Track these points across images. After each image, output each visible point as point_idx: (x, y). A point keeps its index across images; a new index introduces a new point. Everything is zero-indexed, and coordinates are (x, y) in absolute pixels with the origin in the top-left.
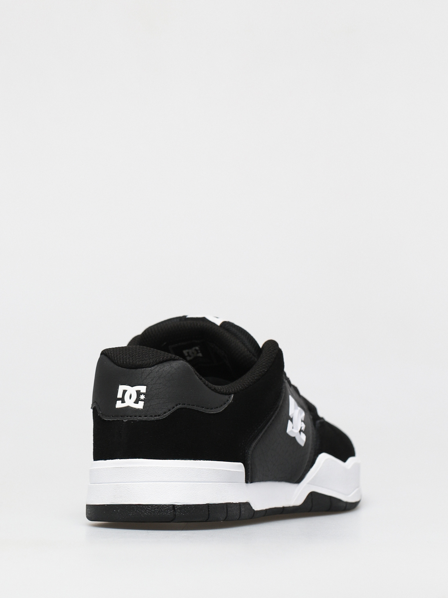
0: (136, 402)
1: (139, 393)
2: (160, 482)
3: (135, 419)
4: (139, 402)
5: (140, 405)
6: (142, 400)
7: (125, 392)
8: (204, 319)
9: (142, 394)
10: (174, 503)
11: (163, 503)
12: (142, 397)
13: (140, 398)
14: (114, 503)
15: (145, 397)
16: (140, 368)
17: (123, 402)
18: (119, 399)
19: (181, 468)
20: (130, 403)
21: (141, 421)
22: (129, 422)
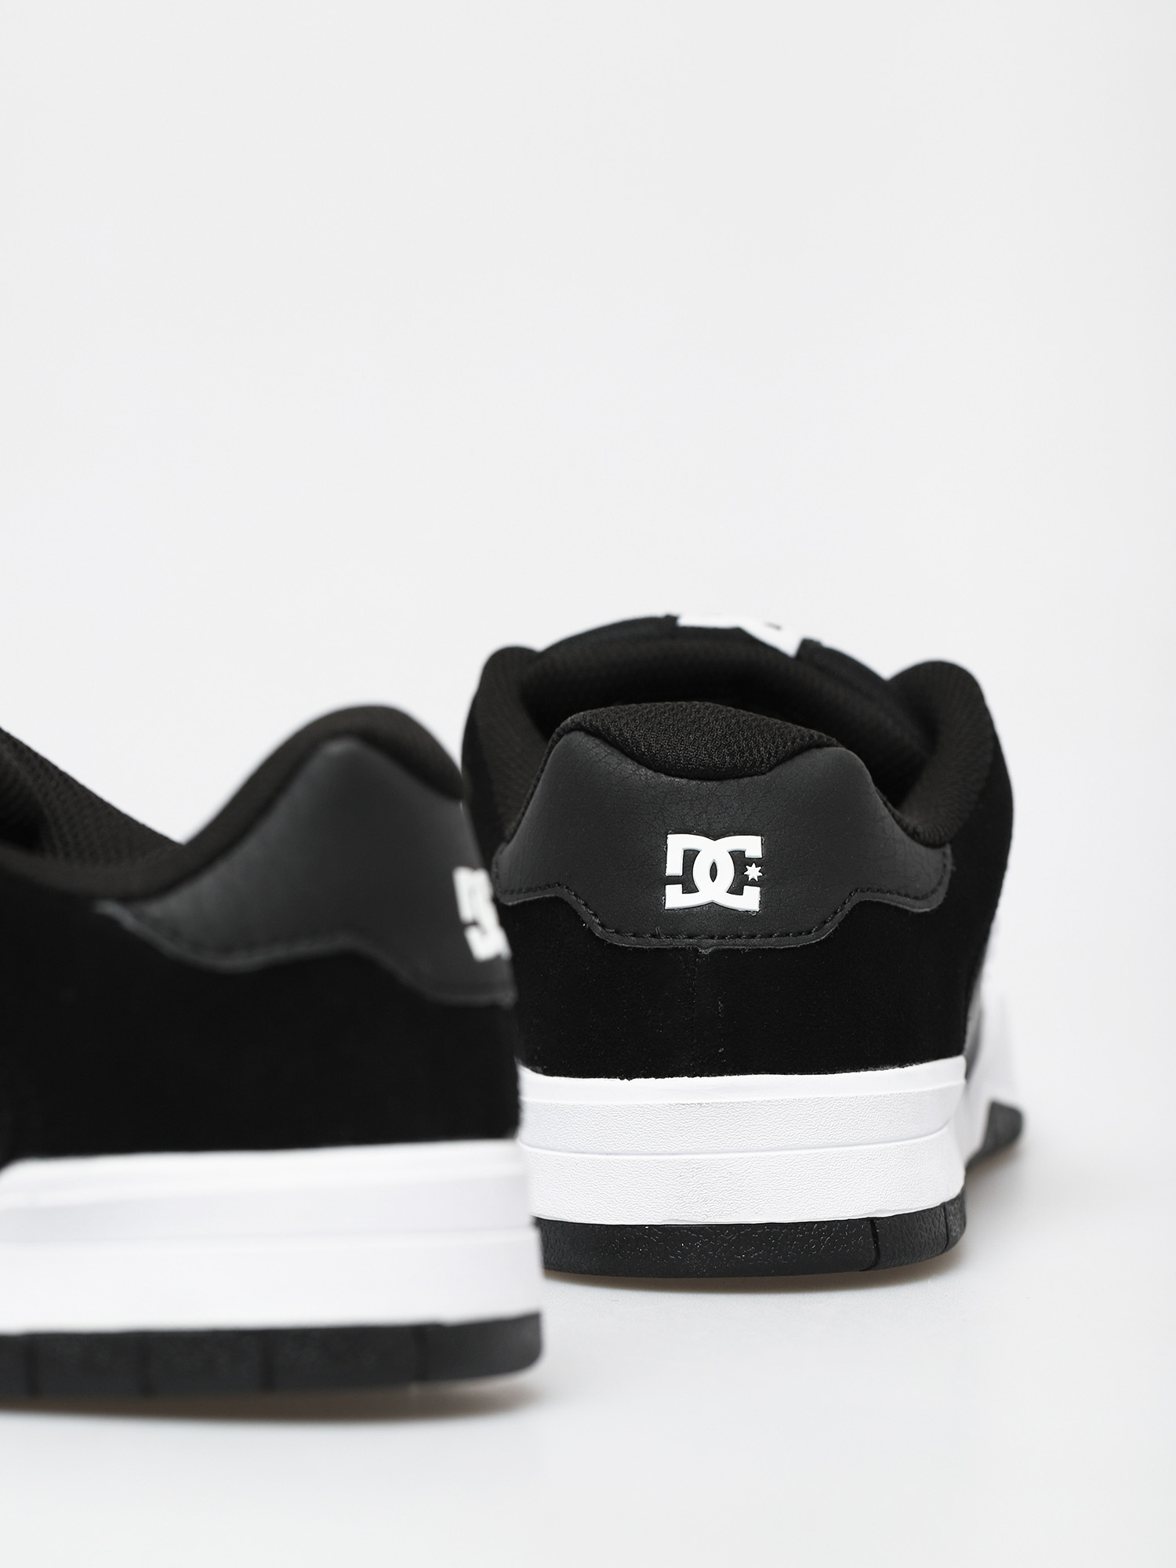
0: (736, 889)
1: (740, 860)
2: (829, 1147)
3: (740, 944)
4: (746, 888)
5: (750, 900)
6: (753, 883)
7: (690, 857)
8: (737, 636)
9: (751, 861)
10: (875, 1212)
11: (843, 1215)
12: (753, 872)
13: (747, 876)
14: (677, 1220)
15: (760, 871)
16: (734, 778)
17: (689, 887)
18: (674, 880)
19: (880, 1096)
20: (713, 891)
21: (757, 952)
22: (717, 954)
